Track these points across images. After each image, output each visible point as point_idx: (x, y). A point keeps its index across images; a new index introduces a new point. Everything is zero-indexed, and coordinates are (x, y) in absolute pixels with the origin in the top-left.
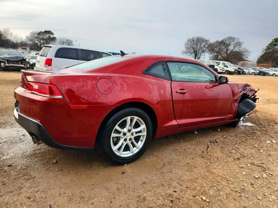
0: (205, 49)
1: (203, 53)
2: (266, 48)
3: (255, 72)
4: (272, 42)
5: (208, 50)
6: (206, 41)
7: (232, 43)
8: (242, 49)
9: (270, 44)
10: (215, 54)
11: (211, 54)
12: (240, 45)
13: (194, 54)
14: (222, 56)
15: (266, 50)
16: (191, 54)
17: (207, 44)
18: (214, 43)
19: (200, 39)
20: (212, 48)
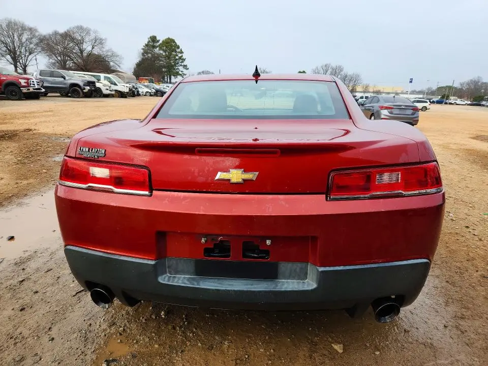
0: (32, 46)
1: (30, 54)
2: (142, 51)
3: (150, 91)
4: (149, 42)
5: (39, 49)
6: (30, 29)
7: (87, 39)
8: (108, 51)
9: (147, 45)
10: (59, 58)
11: (50, 58)
12: (101, 43)
13: (8, 57)
14: (74, 63)
15: (143, 54)
16: (3, 56)
17: (34, 36)
18: (50, 35)
19: (15, 24)
20: (48, 44)
